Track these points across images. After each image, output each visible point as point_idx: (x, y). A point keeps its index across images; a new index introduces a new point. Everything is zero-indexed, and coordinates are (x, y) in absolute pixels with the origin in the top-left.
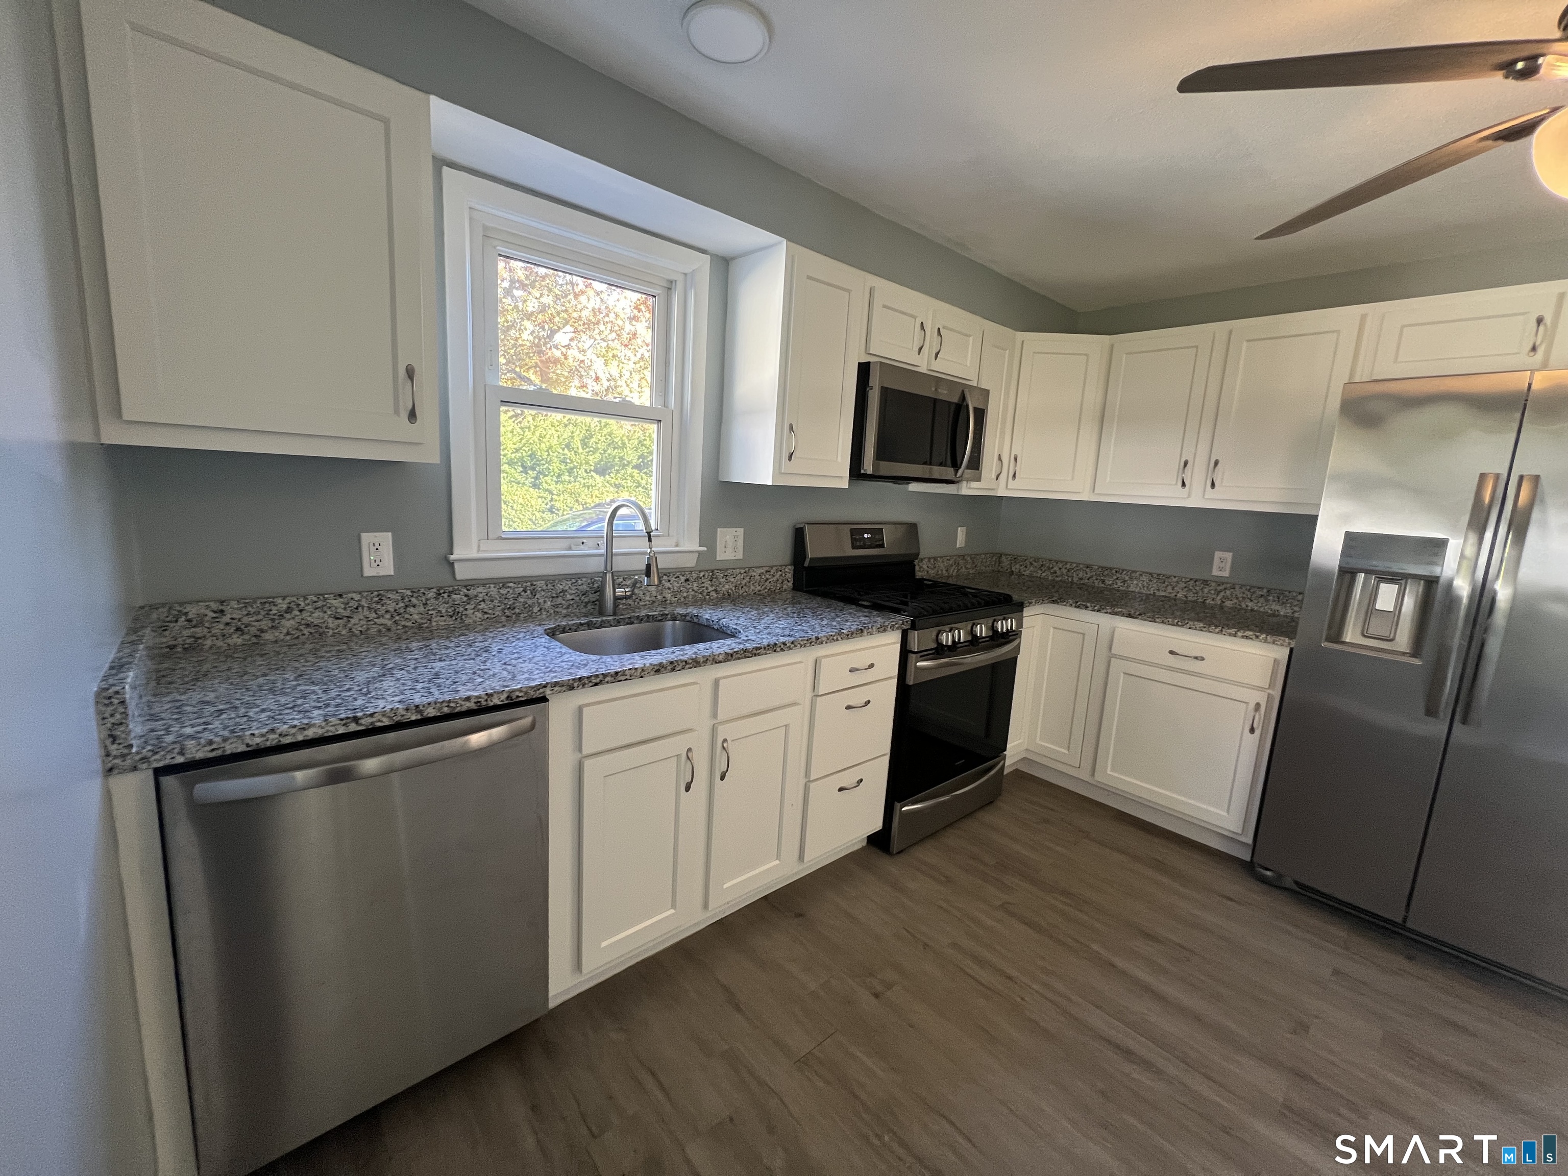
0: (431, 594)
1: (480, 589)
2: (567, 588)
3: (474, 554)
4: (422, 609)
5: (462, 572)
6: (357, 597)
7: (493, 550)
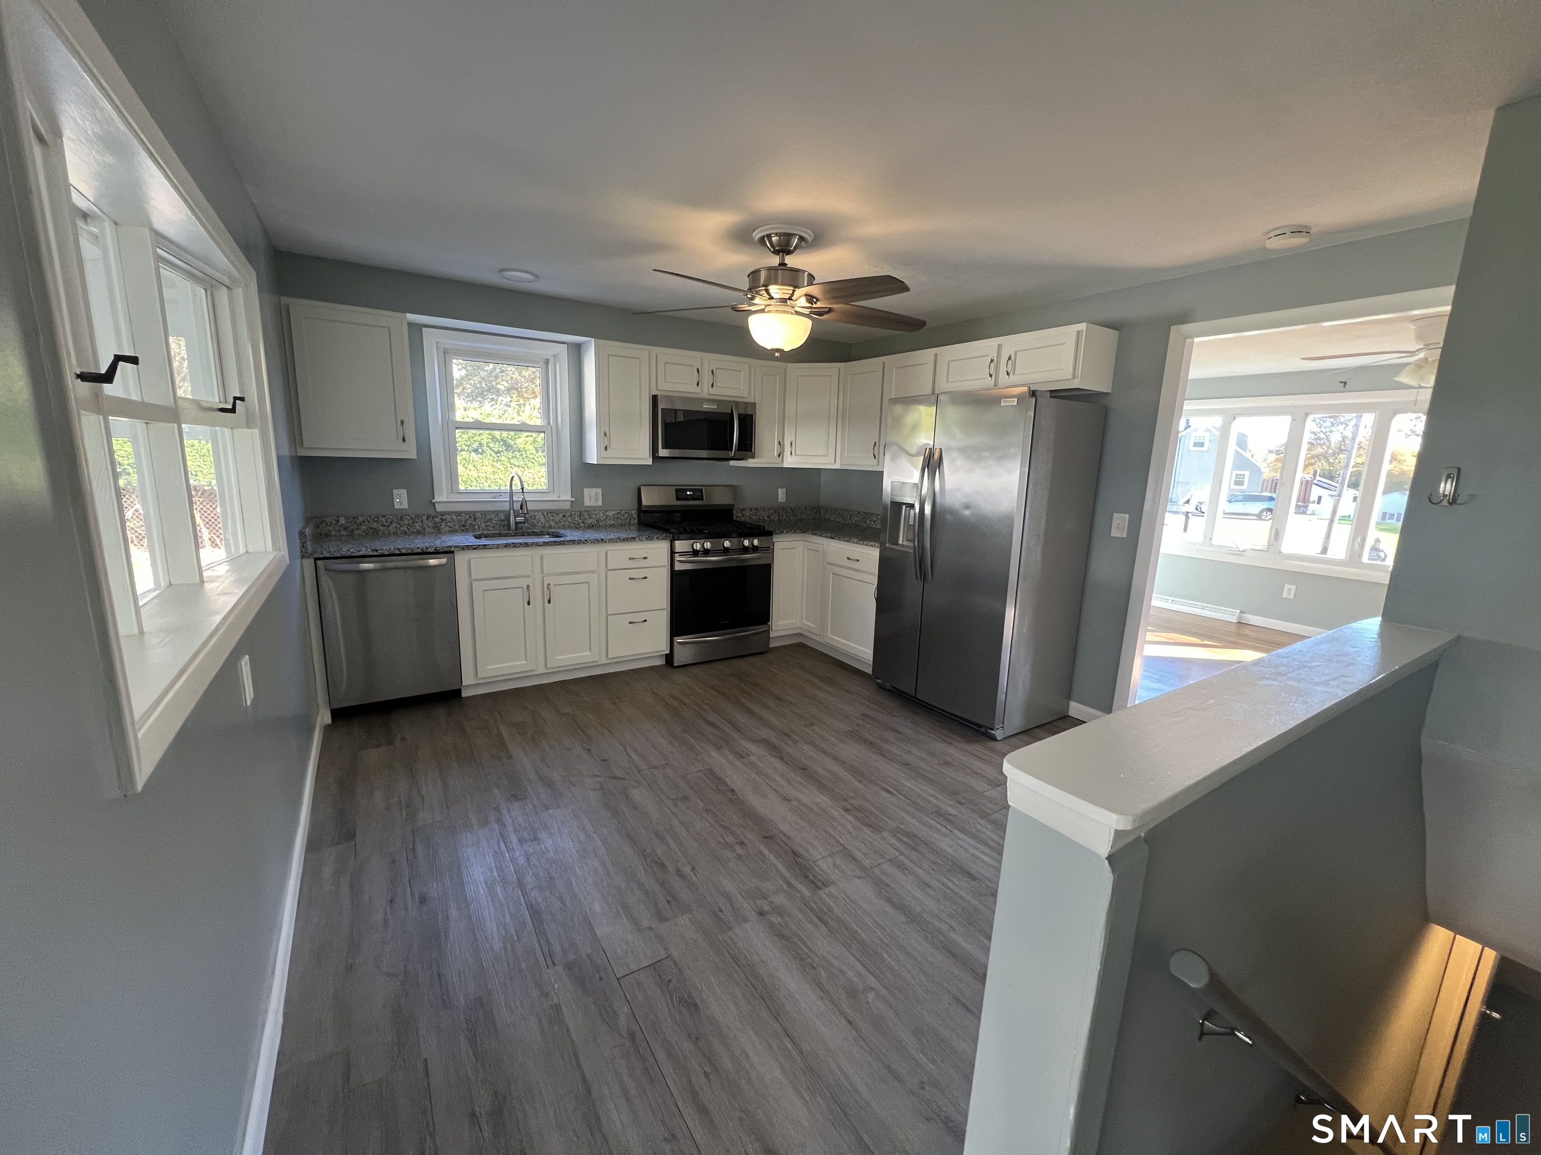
0: (424, 518)
1: (447, 516)
2: (493, 517)
3: (445, 499)
4: (420, 524)
5: (439, 508)
6: (391, 517)
7: (454, 498)
